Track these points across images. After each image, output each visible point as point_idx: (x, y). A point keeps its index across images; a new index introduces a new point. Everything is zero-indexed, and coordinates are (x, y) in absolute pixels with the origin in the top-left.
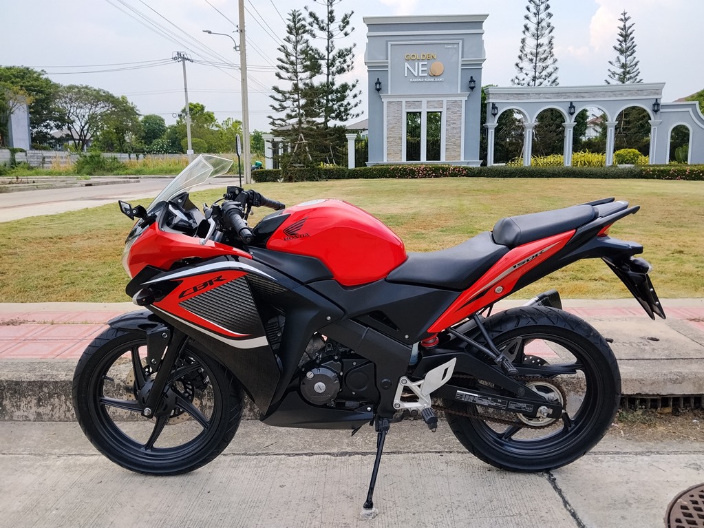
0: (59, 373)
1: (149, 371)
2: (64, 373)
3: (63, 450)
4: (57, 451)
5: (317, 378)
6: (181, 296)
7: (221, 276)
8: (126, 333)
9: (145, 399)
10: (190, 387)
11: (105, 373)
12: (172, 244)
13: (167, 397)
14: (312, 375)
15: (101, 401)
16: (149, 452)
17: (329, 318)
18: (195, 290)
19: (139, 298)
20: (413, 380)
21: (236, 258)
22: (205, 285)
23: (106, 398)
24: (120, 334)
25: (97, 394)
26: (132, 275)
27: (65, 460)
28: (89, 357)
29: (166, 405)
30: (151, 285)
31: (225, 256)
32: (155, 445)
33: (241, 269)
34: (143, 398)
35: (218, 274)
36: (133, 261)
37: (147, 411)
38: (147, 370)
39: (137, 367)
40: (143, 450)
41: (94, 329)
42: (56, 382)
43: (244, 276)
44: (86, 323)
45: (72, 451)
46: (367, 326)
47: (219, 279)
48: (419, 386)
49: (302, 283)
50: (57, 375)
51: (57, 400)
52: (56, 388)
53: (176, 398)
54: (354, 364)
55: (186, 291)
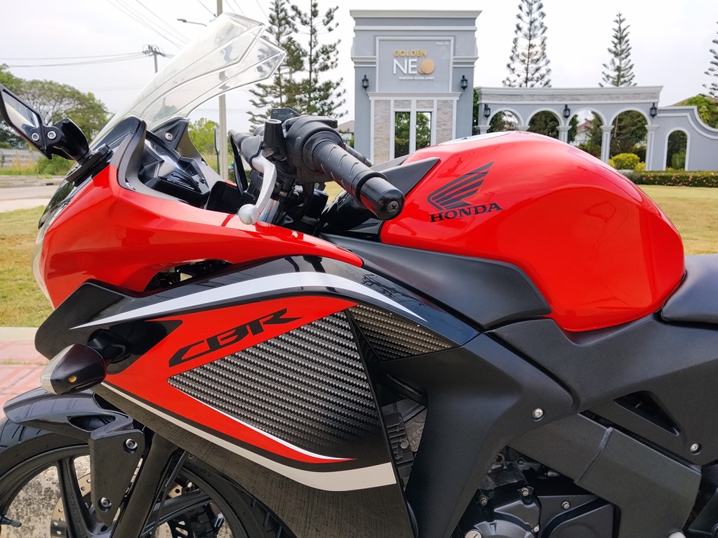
6: (175, 360)
7: (284, 311)
11: (3, 512)
12: (153, 225)
17: (538, 412)
18: (214, 344)
24: (30, 433)
26: (55, 305)
30: (99, 332)
31: (289, 258)
33: (331, 293)
35: (277, 306)
43: (345, 311)
46: (608, 423)
47: (277, 318)
49: (480, 328)
54: (566, 505)
55: (188, 348)
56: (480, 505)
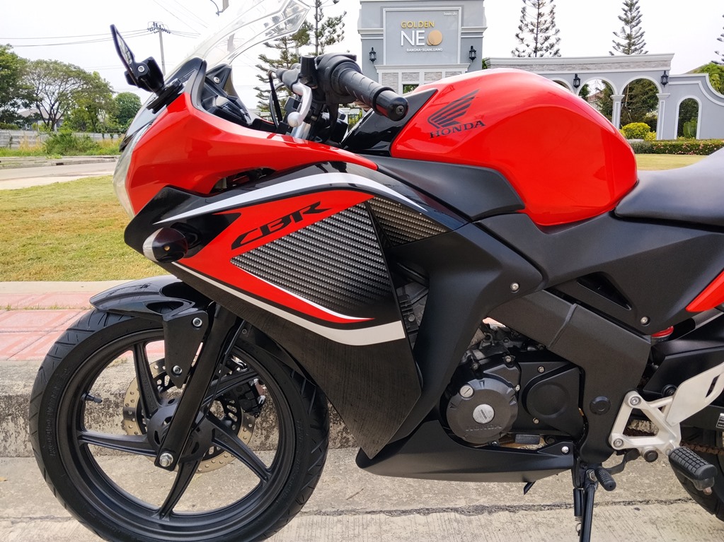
0: (14, 382)
1: (163, 385)
2: (22, 383)
3: (22, 509)
4: (10, 511)
5: (479, 397)
6: (237, 244)
7: (318, 204)
8: (124, 319)
9: (161, 436)
10: (235, 410)
11: (87, 390)
12: (217, 138)
13: (198, 430)
14: (471, 392)
15: (81, 437)
16: (166, 521)
17: (515, 286)
18: (265, 231)
19: (158, 244)
20: (649, 398)
21: (340, 166)
22: (286, 221)
23: (90, 432)
24: (113, 320)
25: (74, 427)
26: (136, 212)
27: (24, 529)
28: (58, 363)
29: (197, 444)
30: (177, 224)
31: (319, 166)
32: (179, 509)
33: (353, 188)
34: (156, 432)
35: (313, 199)
36: (137, 179)
37: (166, 458)
38: (159, 382)
39: (143, 379)
40: (155, 518)
41: (68, 316)
42: (10, 397)
43: (366, 203)
44: (56, 308)
45: (36, 511)
46: (572, 300)
47: (313, 209)
48: (661, 409)
49: (469, 219)
50: (11, 387)
51: (11, 424)
52: (9, 406)
53: (214, 430)
54: (541, 369)
55: (246, 235)
56: (472, 369)
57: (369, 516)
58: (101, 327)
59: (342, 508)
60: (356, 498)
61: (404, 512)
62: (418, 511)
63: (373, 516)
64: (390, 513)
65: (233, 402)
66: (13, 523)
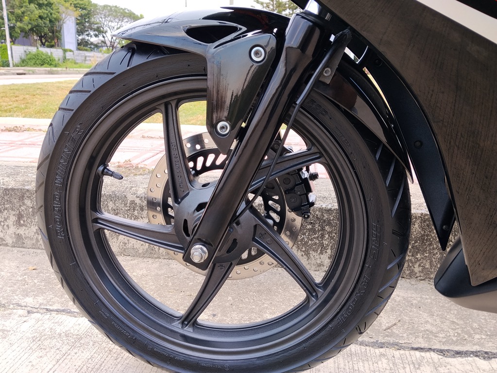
3: (40, 299)
4: (29, 301)
9: (190, 227)
10: (278, 208)
11: (105, 162)
13: (238, 224)
15: (96, 221)
16: (189, 331)
29: (235, 240)
32: (204, 318)
34: (186, 221)
37: (199, 252)
39: (173, 152)
40: (176, 326)
45: (54, 303)
53: (255, 226)
57: (417, 353)
58: (124, 67)
59: (381, 340)
60: (395, 330)
61: (459, 353)
62: (476, 354)
63: (423, 354)
64: (441, 352)
65: (276, 198)
66: (29, 312)
